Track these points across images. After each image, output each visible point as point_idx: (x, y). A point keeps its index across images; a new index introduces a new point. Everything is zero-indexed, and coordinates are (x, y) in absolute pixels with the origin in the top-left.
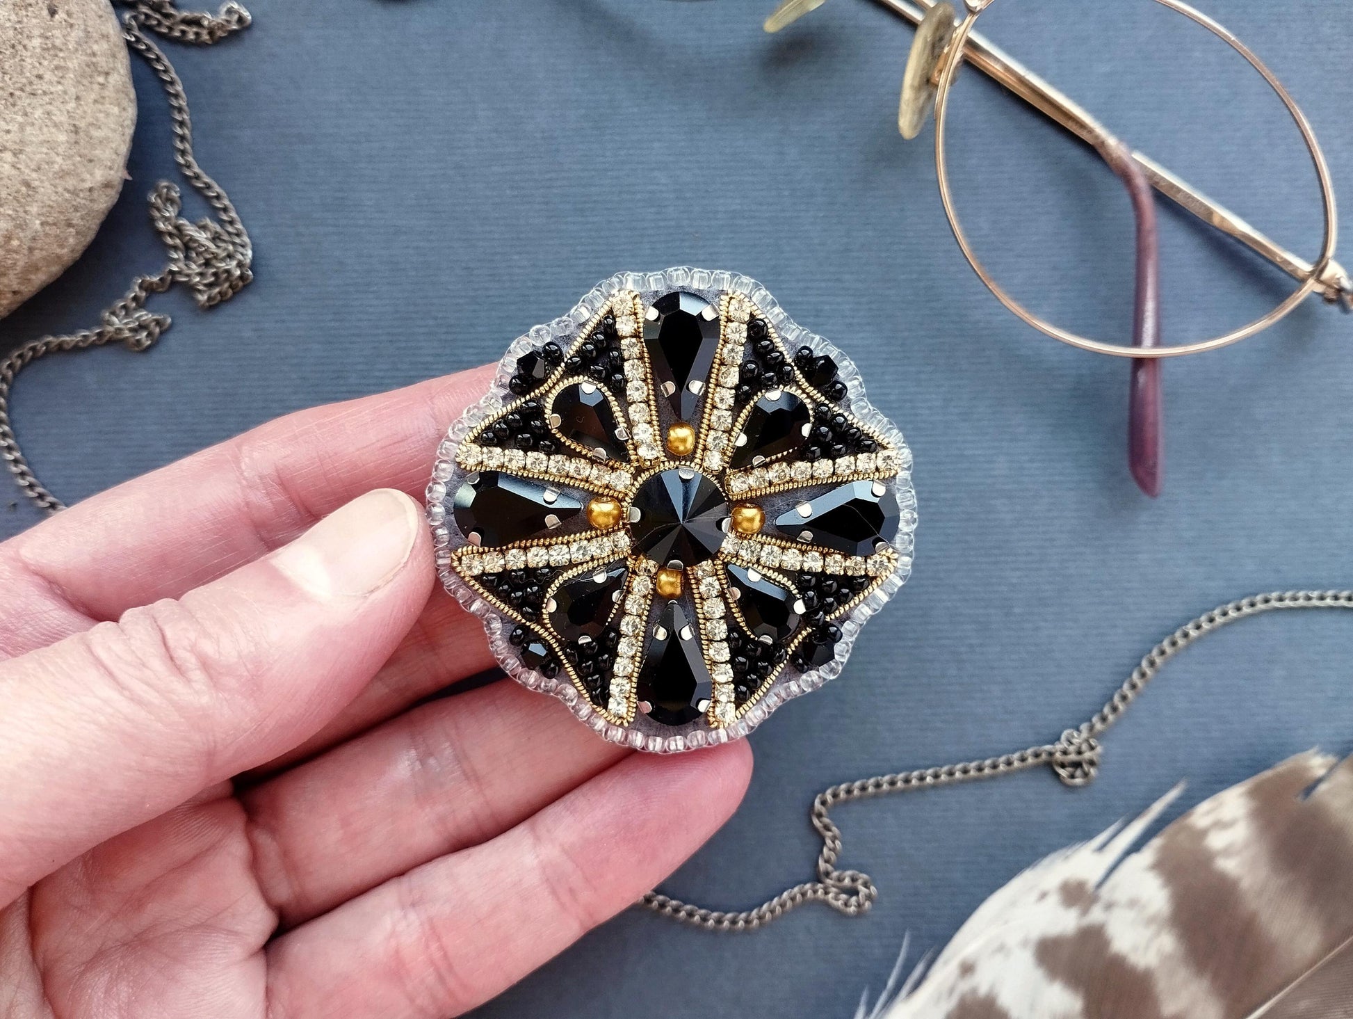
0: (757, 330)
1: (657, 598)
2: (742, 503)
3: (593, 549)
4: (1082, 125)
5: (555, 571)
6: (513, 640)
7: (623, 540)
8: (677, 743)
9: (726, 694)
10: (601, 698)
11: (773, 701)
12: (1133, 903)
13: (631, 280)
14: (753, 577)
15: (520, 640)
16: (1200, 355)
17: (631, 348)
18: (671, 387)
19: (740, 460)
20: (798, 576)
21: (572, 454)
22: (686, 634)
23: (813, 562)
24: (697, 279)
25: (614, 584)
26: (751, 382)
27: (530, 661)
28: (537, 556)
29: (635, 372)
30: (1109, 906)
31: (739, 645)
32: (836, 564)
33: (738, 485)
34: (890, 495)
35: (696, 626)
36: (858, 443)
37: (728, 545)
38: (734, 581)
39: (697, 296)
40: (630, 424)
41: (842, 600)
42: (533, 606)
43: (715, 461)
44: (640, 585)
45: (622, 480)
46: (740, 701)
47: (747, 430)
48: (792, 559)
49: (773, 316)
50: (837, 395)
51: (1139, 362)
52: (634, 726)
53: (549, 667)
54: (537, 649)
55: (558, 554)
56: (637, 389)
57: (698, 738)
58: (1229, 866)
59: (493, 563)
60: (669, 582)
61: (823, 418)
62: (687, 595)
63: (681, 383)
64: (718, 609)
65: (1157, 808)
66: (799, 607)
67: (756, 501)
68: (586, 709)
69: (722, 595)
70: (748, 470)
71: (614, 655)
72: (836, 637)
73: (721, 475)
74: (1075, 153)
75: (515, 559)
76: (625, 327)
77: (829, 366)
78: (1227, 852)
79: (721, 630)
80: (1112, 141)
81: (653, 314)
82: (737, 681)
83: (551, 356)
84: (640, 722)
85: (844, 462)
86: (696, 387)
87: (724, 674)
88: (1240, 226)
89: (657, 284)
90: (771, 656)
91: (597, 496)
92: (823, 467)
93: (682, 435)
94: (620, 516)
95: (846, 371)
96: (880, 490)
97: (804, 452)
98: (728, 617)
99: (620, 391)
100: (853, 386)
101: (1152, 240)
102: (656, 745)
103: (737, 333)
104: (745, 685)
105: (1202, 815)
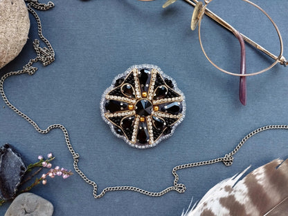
0: (158, 75)
1: (140, 122)
2: (155, 105)
3: (129, 113)
4: (229, 27)
5: (122, 117)
6: (115, 129)
7: (134, 112)
8: (143, 147)
9: (152, 138)
10: (130, 139)
11: (160, 140)
12: (240, 191)
13: (136, 67)
14: (157, 118)
15: (116, 129)
16: (254, 76)
17: (136, 78)
18: (143, 85)
19: (155, 98)
20: (164, 118)
21: (125, 97)
22: (145, 128)
23: (167, 116)
24: (148, 67)
25: (132, 119)
26: (157, 84)
27: (118, 132)
28: (119, 115)
29: (137, 83)
30: (235, 191)
31: (154, 130)
32: (171, 116)
33: (155, 102)
34: (181, 104)
35: (147, 127)
36: (175, 95)
37: (153, 113)
38: (154, 119)
39: (147, 70)
40: (136, 92)
41: (172, 122)
42: (119, 123)
43: (150, 98)
44: (137, 119)
45: (134, 101)
46: (154, 140)
47: (156, 93)
48: (164, 115)
49: (161, 73)
50: (172, 87)
51: (241, 77)
52: (136, 144)
53: (121, 133)
54: (119, 130)
55: (123, 114)
56: (137, 86)
57: (147, 146)
58: (260, 183)
59: (112, 116)
60: (142, 119)
61: (169, 91)
62: (145, 121)
63: (145, 85)
64: (151, 124)
65: (245, 170)
66: (165, 124)
67: (158, 105)
68: (128, 141)
69: (151, 121)
70: (156, 100)
71: (133, 132)
72: (171, 129)
73: (151, 101)
74: (228, 33)
75: (115, 115)
76: (135, 75)
77: (171, 82)
78: (260, 180)
79: (151, 127)
80: (236, 31)
81: (140, 73)
82: (154, 136)
83: (122, 80)
84: (137, 143)
85: (173, 99)
86: (147, 85)
87: (152, 135)
88: (263, 49)
89: (140, 67)
90: (160, 132)
91: (130, 104)
92: (169, 99)
93: (145, 94)
94: (134, 108)
95: (174, 82)
96: (179, 103)
97: (166, 97)
98: (152, 125)
99: (134, 86)
100: (175, 86)
101: (244, 51)
102: (140, 147)
103: (155, 76)
104: (155, 137)
105: (255, 172)
